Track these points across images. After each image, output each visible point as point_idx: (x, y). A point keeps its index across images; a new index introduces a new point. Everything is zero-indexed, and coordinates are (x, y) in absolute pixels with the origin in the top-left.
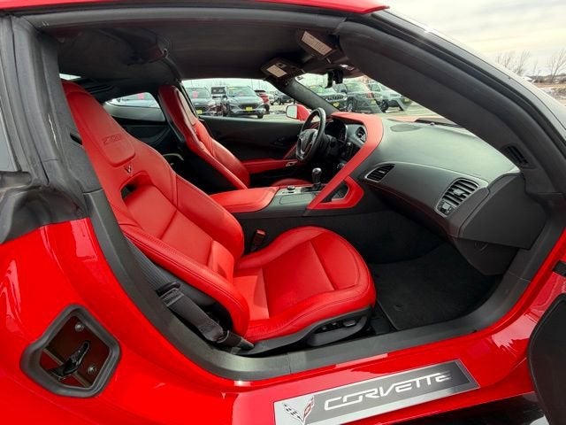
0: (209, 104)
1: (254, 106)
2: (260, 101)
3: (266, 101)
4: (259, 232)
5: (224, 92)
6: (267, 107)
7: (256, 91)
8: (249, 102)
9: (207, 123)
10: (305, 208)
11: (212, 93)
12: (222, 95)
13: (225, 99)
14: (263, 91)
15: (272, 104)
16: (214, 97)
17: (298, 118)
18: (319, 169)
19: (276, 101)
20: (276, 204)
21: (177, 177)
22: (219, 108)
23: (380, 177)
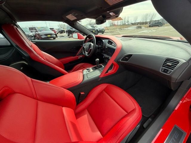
0: (30, 35)
1: (51, 34)
2: (53, 32)
3: (55, 32)
4: (82, 93)
5: (36, 29)
6: (56, 35)
7: (50, 29)
8: (48, 33)
9: (37, 44)
10: (99, 77)
11: (30, 30)
12: (35, 31)
13: (37, 32)
14: (53, 29)
15: (57, 34)
16: (31, 32)
17: (78, 38)
18: (98, 59)
19: (59, 32)
20: (86, 79)
21: (32, 81)
22: (35, 36)
23: (127, 60)
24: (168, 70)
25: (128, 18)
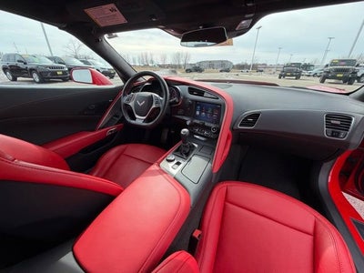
10: (212, 173)
17: (94, 83)
18: (186, 130)
20: (192, 188)
23: (252, 124)
24: (339, 133)
25: (151, 55)
